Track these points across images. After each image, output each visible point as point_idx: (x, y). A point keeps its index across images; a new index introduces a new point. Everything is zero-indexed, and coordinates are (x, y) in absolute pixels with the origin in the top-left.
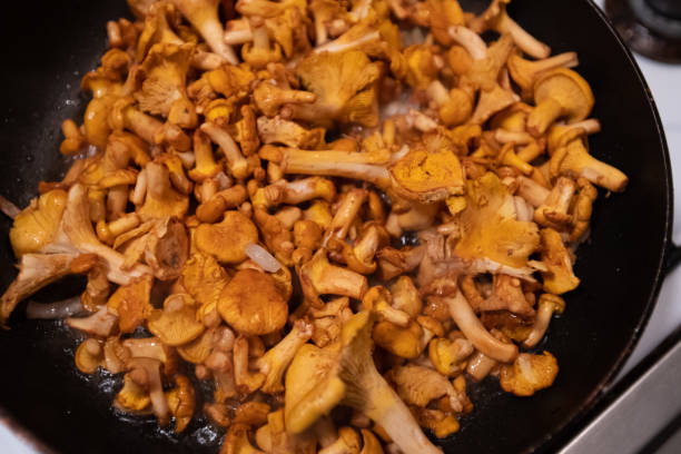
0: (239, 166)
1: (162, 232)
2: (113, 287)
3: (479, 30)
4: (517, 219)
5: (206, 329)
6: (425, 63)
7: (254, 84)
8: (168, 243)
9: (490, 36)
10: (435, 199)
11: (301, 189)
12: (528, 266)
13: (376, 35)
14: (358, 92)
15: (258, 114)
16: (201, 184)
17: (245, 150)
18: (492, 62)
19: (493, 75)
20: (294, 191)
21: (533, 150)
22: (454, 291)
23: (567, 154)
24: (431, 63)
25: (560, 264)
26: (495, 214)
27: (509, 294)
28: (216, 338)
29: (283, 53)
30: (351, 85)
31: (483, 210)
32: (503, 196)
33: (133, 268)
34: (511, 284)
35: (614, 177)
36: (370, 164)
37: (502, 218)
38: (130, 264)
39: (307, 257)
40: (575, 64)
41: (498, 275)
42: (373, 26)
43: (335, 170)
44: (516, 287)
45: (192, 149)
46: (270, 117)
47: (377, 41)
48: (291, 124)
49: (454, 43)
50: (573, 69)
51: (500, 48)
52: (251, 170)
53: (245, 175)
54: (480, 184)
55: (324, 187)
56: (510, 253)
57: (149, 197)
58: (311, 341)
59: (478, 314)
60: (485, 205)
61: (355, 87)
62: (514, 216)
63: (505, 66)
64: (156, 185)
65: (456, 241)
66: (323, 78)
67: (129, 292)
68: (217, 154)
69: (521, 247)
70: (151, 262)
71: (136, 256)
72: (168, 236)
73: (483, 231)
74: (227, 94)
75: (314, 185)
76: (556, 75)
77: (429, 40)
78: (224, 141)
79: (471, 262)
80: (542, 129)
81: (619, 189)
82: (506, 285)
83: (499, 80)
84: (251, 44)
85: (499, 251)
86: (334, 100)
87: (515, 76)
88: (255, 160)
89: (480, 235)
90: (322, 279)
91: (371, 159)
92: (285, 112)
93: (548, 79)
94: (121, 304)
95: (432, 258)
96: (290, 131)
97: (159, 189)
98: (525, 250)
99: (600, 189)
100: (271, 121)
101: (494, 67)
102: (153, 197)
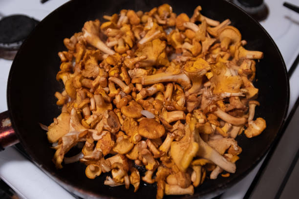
0: (126, 89)
1: (107, 116)
2: (95, 142)
3: (193, 21)
4: (232, 76)
5: (135, 145)
6: (178, 37)
7: (123, 59)
8: (111, 119)
9: (198, 23)
10: (202, 74)
11: (152, 89)
12: (240, 91)
13: (159, 32)
14: (161, 53)
15: (127, 69)
16: (115, 98)
17: (127, 83)
18: (202, 30)
19: (204, 34)
20: (150, 91)
21: (227, 56)
22: (216, 108)
23: (239, 52)
24: (181, 37)
25: (249, 86)
26: (224, 76)
27: (235, 103)
28: (140, 146)
29: (129, 46)
30: (157, 52)
31: (219, 76)
32: (225, 69)
33: (101, 133)
34: (235, 99)
35: (258, 54)
36: (174, 75)
37: (227, 77)
38: (100, 132)
39: (160, 111)
40: (230, 23)
41: (230, 97)
42: (157, 29)
43: (162, 80)
44: (237, 99)
45: (108, 86)
46: (133, 69)
47: (160, 33)
48: (140, 69)
49: (186, 29)
50: (230, 25)
51: (203, 25)
52: (131, 89)
53: (129, 91)
54: (216, 66)
55: (160, 87)
56: (233, 88)
57: (97, 107)
58: (174, 140)
59: (227, 112)
60: (220, 74)
61: (159, 52)
62: (231, 75)
63: (207, 31)
64: (99, 103)
65: (213, 89)
66: (146, 52)
67: (103, 141)
68: (117, 87)
69: (236, 85)
70: (108, 128)
71: (101, 129)
72: (109, 117)
73: (221, 83)
74: (114, 65)
75: (156, 86)
76: (225, 29)
77: (177, 30)
78: (118, 81)
79: (220, 95)
80: (227, 48)
81: (262, 57)
82: (234, 100)
83: (206, 36)
84: (117, 45)
85: (229, 89)
86: (153, 58)
87: (211, 33)
88: (131, 85)
89: (220, 85)
90: (168, 117)
91: (174, 73)
92: (137, 65)
93: (223, 31)
94: (102, 145)
95: (206, 97)
96: (141, 72)
97: (101, 104)
98: (238, 86)
99: (256, 60)
100: (133, 71)
101: (203, 32)
102: (100, 107)
